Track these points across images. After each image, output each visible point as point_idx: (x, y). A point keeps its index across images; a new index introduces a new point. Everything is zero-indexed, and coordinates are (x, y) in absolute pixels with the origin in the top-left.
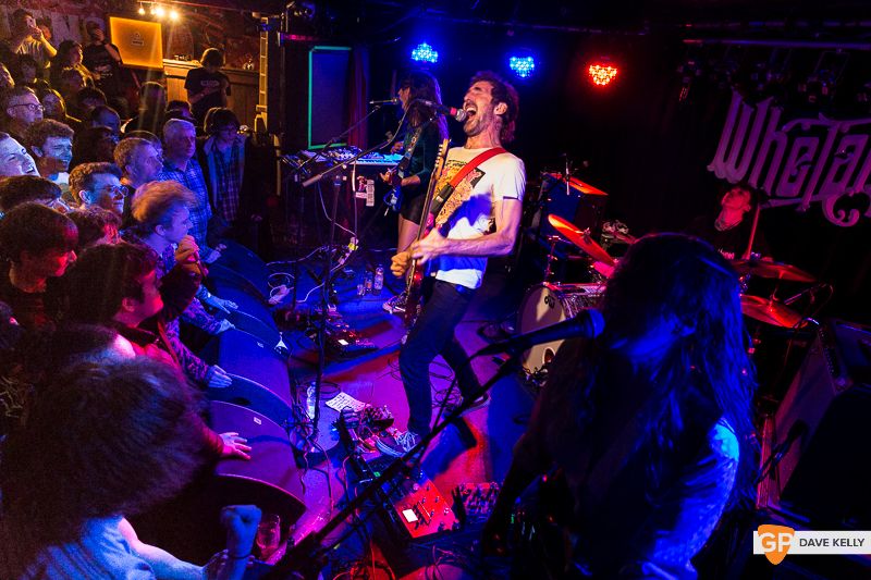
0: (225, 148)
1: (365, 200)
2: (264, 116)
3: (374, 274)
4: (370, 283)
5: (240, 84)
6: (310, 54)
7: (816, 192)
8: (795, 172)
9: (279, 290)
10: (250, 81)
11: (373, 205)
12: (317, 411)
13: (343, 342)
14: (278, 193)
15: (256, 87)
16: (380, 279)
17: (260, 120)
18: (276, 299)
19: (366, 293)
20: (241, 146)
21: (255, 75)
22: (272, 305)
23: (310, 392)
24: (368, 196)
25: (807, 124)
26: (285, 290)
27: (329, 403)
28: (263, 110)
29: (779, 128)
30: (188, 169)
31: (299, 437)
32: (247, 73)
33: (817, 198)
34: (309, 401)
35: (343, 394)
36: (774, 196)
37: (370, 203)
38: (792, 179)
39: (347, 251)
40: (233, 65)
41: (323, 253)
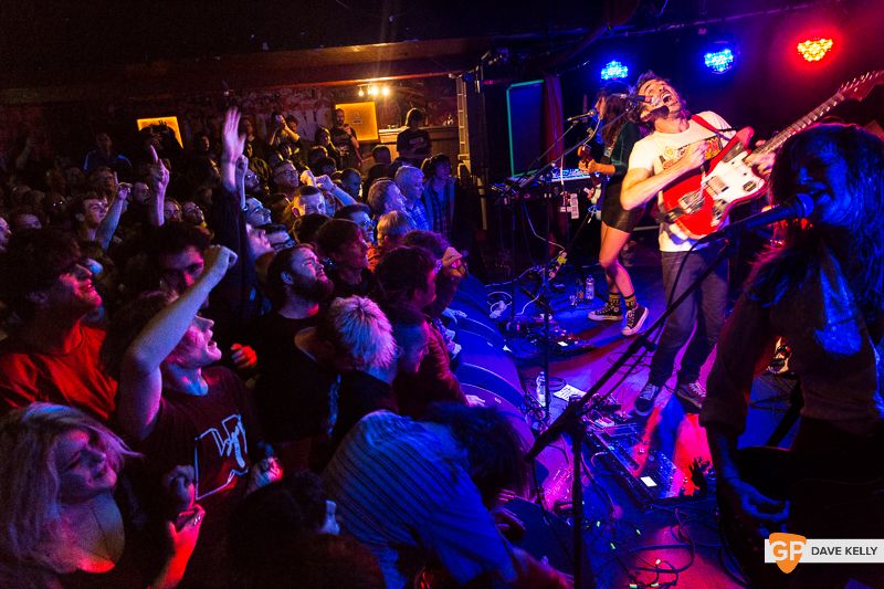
0: (439, 189)
1: (570, 213)
2: (467, 163)
3: (585, 286)
4: (582, 294)
5: (442, 139)
6: (508, 92)
9: (498, 306)
10: (451, 135)
11: (577, 217)
12: (547, 401)
13: (563, 344)
14: (485, 228)
15: (457, 139)
16: (591, 290)
17: (463, 168)
18: (496, 314)
19: (579, 303)
20: (452, 186)
21: (454, 129)
22: (493, 319)
23: (539, 380)
24: (573, 208)
26: (503, 306)
27: (557, 394)
28: (465, 158)
30: (414, 208)
31: (533, 419)
32: (448, 129)
34: (538, 391)
35: (568, 386)
37: (575, 216)
39: (557, 264)
40: (435, 125)
41: (534, 273)
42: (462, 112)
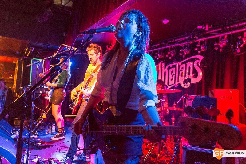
6: (32, 60)
7: (178, 81)
8: (172, 78)
10: (12, 82)
18: (14, 136)
25: (171, 65)
26: (18, 133)
29: (165, 68)
32: (10, 80)
33: (179, 83)
36: (169, 85)
38: (172, 80)
42: (16, 74)
